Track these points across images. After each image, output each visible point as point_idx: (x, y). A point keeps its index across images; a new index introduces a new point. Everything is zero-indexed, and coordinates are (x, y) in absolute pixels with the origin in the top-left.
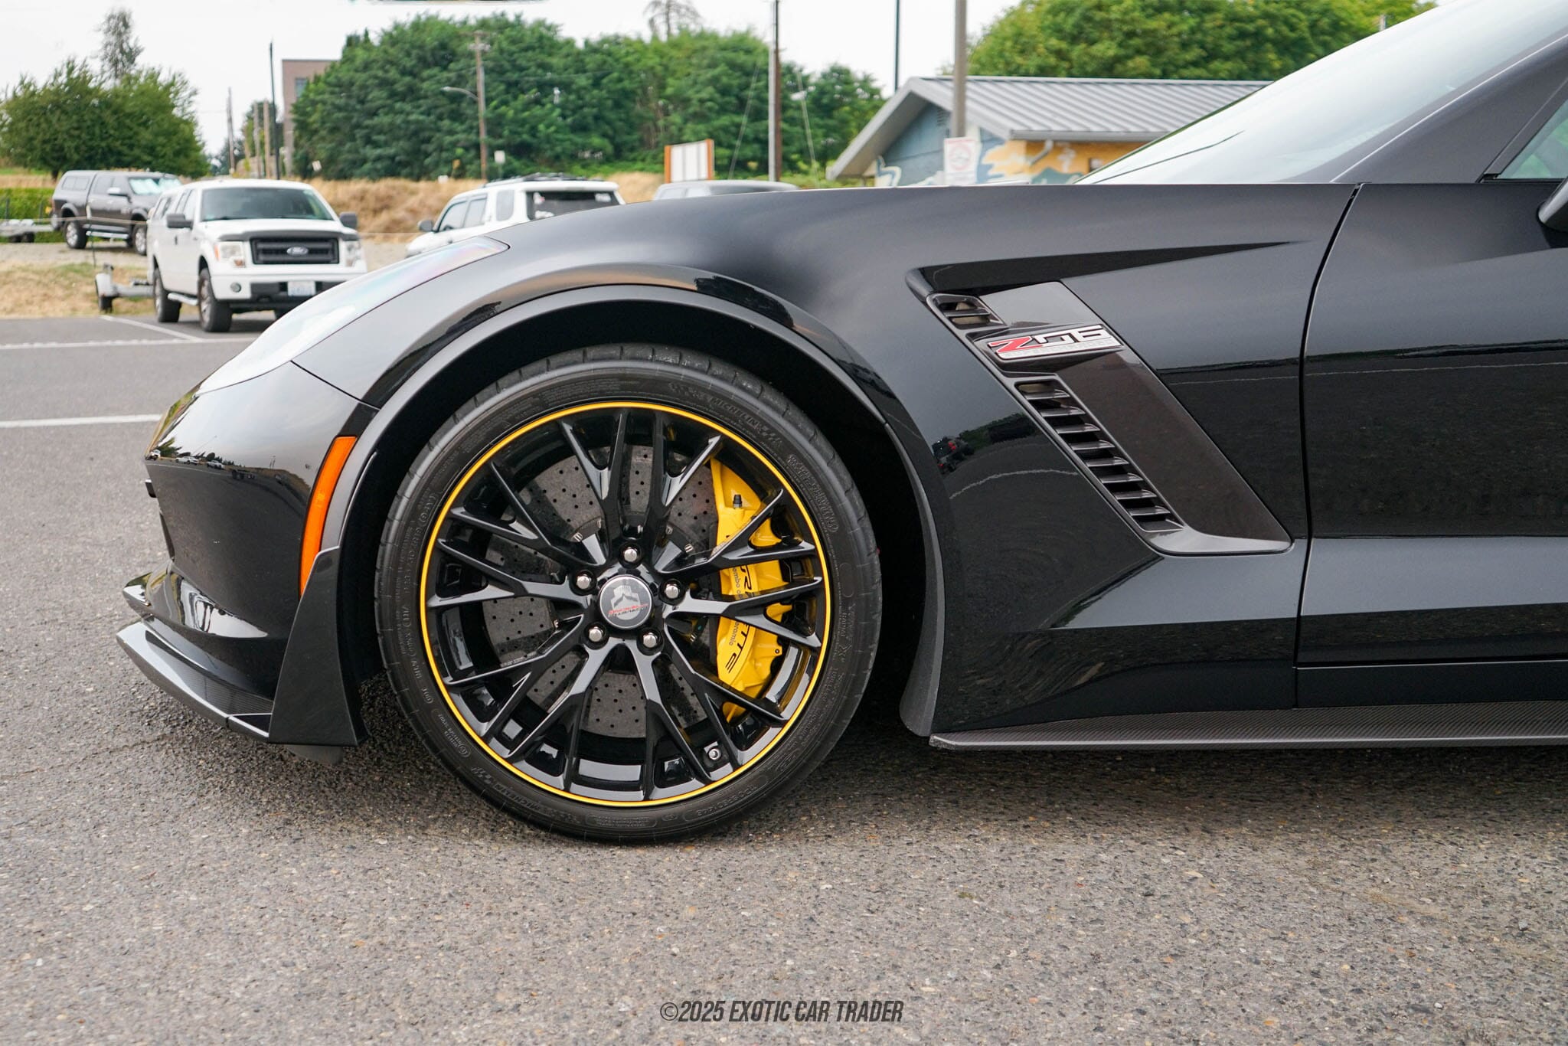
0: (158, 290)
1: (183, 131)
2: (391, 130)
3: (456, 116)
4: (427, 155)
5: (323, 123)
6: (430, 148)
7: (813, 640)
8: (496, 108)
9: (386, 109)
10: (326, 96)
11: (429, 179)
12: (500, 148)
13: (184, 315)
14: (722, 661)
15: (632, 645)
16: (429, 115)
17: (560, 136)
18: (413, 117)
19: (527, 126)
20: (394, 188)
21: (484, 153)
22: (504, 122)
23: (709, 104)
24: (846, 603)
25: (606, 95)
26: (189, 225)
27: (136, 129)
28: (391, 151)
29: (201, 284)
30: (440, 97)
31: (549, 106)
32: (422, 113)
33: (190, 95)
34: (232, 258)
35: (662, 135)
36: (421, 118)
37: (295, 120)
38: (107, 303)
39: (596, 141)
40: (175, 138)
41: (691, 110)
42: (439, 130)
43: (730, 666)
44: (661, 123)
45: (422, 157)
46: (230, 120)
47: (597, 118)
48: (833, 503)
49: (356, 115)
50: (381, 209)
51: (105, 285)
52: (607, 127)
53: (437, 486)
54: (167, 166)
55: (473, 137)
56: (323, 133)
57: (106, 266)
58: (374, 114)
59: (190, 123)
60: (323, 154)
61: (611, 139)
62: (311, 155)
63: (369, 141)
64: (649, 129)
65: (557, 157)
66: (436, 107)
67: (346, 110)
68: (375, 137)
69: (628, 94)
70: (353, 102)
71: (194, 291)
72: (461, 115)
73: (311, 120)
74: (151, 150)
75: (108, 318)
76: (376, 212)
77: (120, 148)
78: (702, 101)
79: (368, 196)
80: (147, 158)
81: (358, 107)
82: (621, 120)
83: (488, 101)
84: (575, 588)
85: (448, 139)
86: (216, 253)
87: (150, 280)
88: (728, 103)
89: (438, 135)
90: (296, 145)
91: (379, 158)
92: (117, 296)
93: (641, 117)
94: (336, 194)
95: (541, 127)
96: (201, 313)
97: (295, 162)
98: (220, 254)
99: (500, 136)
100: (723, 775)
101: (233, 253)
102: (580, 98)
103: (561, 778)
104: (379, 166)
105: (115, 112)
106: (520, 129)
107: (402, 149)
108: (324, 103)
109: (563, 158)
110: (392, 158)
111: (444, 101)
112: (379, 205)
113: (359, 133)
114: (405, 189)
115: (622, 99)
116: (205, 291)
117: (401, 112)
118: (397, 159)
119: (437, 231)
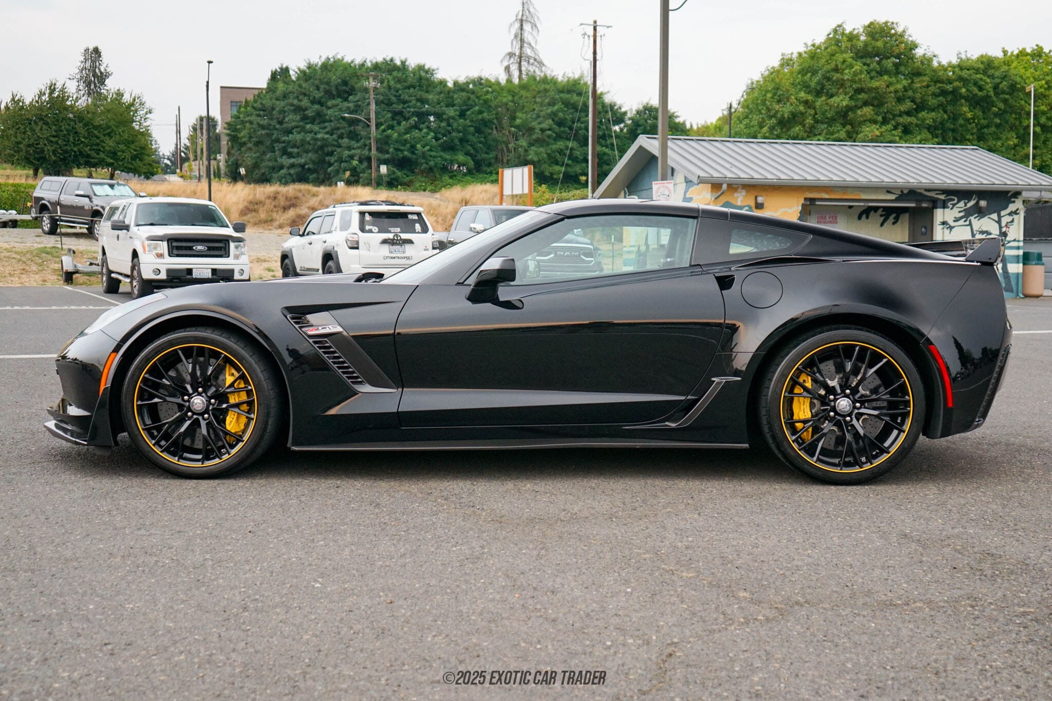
0: (104, 270)
1: (140, 140)
2: (302, 145)
3: (354, 136)
4: (330, 165)
5: (250, 137)
6: (332, 159)
7: (252, 416)
8: (384, 131)
9: (299, 129)
10: (253, 118)
11: (330, 185)
12: (385, 162)
13: (122, 289)
14: (227, 422)
15: (200, 418)
16: (332, 134)
17: (433, 154)
18: (319, 136)
19: (408, 145)
20: (300, 191)
21: (374, 164)
22: (390, 142)
23: (549, 132)
24: (261, 404)
25: (469, 124)
26: (127, 228)
27: (102, 138)
28: (302, 161)
29: (133, 268)
30: (342, 121)
31: (425, 130)
32: (327, 133)
33: (146, 114)
34: (154, 252)
35: (512, 155)
36: (326, 136)
37: (228, 135)
38: (69, 277)
39: (461, 157)
40: (132, 146)
41: (534, 137)
42: (340, 146)
43: (230, 424)
44: (511, 146)
45: (326, 166)
46: (178, 132)
47: (461, 140)
48: (256, 375)
49: (275, 132)
50: (289, 207)
51: (68, 263)
52: (469, 148)
53: (140, 369)
54: (126, 168)
55: (366, 152)
56: (249, 145)
57: (70, 250)
58: (289, 132)
59: (146, 134)
60: (249, 162)
61: (473, 157)
62: (240, 162)
63: (285, 152)
64: (502, 150)
65: (431, 169)
66: (338, 129)
67: (269, 129)
68: (290, 150)
69: (486, 123)
70: (274, 123)
71: (129, 273)
72: (357, 135)
73: (242, 134)
74: (113, 154)
75: (69, 288)
76: (285, 209)
77: (89, 152)
78: (543, 130)
79: (280, 197)
80: (110, 161)
81: (277, 126)
82: (480, 142)
83: (378, 125)
84: (183, 400)
85: (347, 153)
86: (144, 248)
87: (99, 261)
88: (563, 132)
89: (338, 150)
90: (229, 153)
91: (292, 166)
92: (77, 272)
93: (496, 140)
94: (255, 195)
95: (419, 146)
96: (132, 288)
97: (227, 166)
98: (147, 249)
99: (388, 153)
100: (226, 457)
101: (155, 248)
102: (449, 125)
103: (177, 458)
104: (292, 171)
105: (85, 125)
106: (402, 148)
107: (311, 160)
108: (251, 123)
109: (435, 170)
110: (303, 166)
111: (344, 124)
112: (288, 203)
113: (278, 146)
114: (309, 191)
115: (481, 127)
116: (135, 273)
117: (311, 132)
118: (307, 167)
119: (303, 235)
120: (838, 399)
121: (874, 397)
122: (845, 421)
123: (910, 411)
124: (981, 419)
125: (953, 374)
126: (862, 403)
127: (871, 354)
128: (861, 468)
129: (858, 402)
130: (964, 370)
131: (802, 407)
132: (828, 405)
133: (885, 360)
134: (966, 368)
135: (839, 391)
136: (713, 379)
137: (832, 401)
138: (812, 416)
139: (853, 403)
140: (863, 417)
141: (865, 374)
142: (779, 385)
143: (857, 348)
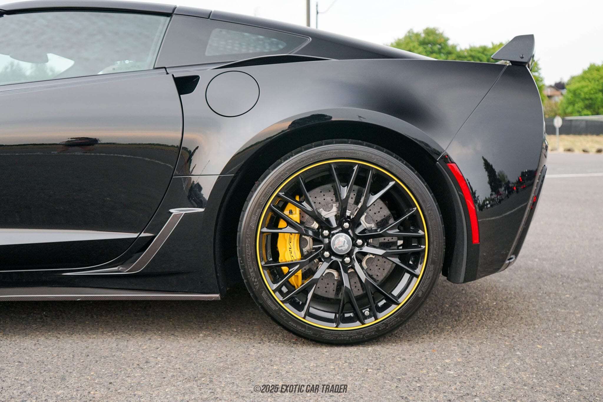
120: (333, 235)
121: (379, 232)
122: (343, 262)
123: (424, 250)
124: (513, 256)
125: (481, 200)
126: (365, 239)
127: (374, 176)
128: (363, 324)
129: (359, 237)
130: (494, 196)
131: (288, 246)
132: (321, 242)
133: (391, 184)
134: (498, 193)
135: (334, 225)
136: (171, 211)
137: (326, 237)
138: (303, 256)
139: (353, 239)
140: (368, 256)
141: (365, 202)
142: (255, 218)
143: (355, 168)
